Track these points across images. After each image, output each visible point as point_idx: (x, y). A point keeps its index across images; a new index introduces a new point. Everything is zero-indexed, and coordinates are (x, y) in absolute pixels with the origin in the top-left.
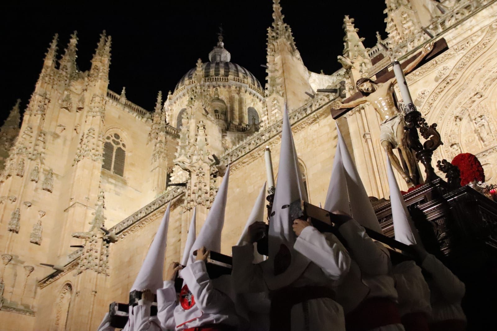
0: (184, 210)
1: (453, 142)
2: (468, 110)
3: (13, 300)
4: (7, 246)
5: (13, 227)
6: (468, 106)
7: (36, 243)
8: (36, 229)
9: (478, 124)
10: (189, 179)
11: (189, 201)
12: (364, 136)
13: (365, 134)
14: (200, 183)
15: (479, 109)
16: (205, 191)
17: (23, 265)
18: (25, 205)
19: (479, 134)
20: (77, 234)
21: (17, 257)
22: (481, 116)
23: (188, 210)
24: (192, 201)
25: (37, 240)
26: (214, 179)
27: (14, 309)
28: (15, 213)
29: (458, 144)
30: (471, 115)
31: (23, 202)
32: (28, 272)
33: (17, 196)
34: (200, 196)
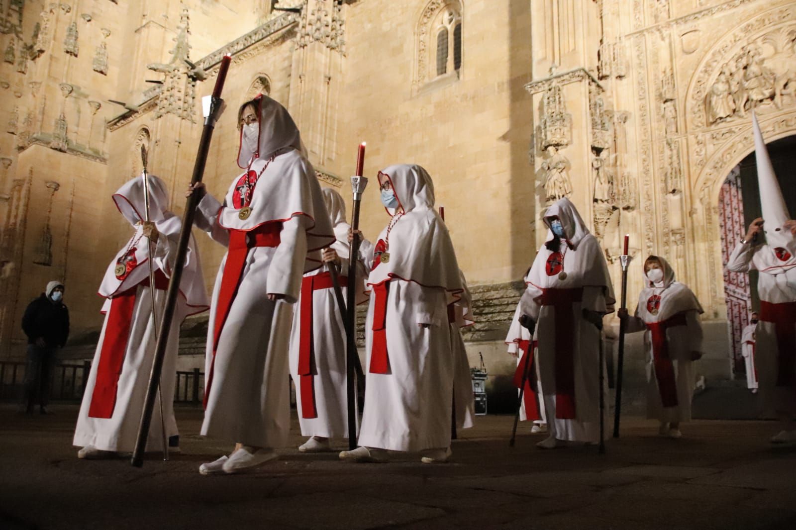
0: (296, 47)
3: (79, 142)
4: (65, 73)
5: (71, 48)
7: (102, 72)
8: (99, 53)
10: (305, 4)
11: (303, 35)
14: (319, 10)
16: (325, 23)
17: (86, 100)
18: (82, 19)
20: (153, 66)
21: (79, 88)
23: (301, 46)
24: (308, 35)
25: (102, 68)
26: (339, 7)
27: (82, 153)
28: (71, 29)
31: (79, 14)
32: (94, 109)
33: (71, 5)
34: (318, 29)
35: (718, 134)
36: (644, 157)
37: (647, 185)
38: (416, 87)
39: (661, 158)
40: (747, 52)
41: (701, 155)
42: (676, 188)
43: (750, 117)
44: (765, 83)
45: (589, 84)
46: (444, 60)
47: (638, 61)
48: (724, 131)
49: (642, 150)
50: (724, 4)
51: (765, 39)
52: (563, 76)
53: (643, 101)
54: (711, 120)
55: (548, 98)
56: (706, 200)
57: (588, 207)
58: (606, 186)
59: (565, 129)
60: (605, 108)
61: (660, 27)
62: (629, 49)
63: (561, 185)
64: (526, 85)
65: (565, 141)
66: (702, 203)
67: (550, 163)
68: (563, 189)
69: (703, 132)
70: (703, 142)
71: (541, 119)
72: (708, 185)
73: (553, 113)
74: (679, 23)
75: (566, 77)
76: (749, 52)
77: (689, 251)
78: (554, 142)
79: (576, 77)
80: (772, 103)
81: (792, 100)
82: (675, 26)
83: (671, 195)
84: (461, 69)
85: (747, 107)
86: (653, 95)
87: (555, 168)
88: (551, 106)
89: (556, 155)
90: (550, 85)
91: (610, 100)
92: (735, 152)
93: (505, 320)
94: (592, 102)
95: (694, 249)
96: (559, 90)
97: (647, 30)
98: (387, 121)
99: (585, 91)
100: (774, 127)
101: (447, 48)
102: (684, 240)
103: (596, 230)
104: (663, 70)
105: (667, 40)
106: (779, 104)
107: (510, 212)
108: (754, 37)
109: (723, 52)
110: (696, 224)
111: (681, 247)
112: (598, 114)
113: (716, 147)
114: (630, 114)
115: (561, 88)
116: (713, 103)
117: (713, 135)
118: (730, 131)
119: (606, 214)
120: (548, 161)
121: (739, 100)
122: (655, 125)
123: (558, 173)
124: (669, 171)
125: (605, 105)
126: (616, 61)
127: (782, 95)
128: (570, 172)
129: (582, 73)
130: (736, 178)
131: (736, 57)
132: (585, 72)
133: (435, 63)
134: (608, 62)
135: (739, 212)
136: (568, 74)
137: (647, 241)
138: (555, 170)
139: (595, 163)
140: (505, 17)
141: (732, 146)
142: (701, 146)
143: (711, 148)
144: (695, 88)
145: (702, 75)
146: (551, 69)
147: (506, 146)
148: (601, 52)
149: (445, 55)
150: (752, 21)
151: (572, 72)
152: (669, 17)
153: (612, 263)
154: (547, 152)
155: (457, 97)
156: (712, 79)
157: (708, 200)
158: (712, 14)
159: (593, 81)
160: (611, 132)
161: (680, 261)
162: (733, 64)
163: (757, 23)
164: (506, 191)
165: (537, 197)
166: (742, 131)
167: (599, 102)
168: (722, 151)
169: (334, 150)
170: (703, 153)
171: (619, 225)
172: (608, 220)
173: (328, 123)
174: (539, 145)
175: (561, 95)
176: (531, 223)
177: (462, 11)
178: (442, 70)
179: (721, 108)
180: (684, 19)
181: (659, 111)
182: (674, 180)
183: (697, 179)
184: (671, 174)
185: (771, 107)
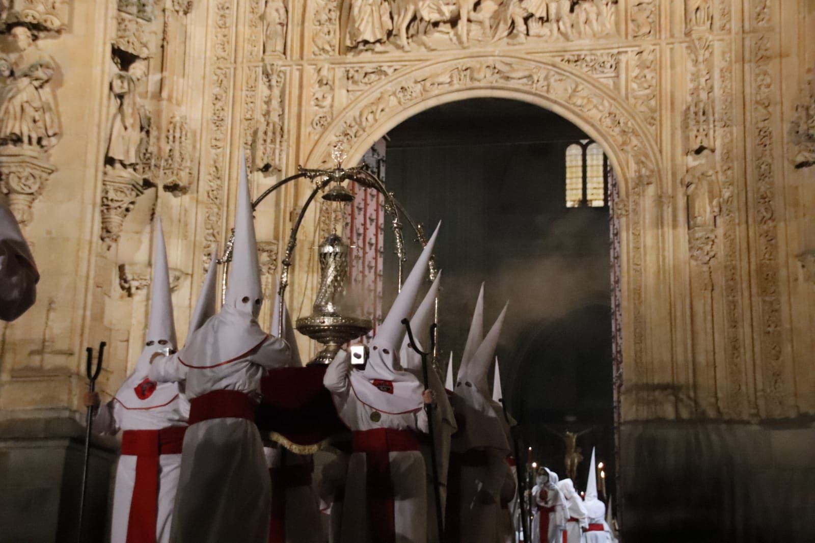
35: (357, 71)
36: (217, 90)
37: (216, 147)
39: (249, 100)
41: (323, 107)
42: (272, 163)
43: (414, 50)
48: (369, 68)
49: (215, 78)
54: (348, 43)
57: (91, 172)
58: (135, 135)
63: (37, 116)
65: (55, 23)
67: (16, 64)
68: (40, 124)
69: (332, 64)
70: (330, 83)
78: (29, 19)
80: (452, 32)
81: (484, 33)
83: (261, 174)
85: (412, 31)
87: (26, 76)
89: (32, 48)
92: (382, 110)
100: (451, 77)
102: (276, 266)
103: (103, 223)
106: (464, 38)
113: (351, 95)
116: (356, 10)
117: (348, 71)
118: (379, 72)
119: (128, 192)
120: (13, 58)
121: (399, 15)
122: (245, 31)
123: (32, 89)
124: (263, 127)
127: (469, 21)
128: (59, 92)
130: (378, 162)
135: (377, 227)
137: (205, 258)
138: (26, 81)
139: (117, 84)
141: (379, 99)
142: (324, 87)
143: (342, 96)
153: (130, 295)
154: (10, 38)
160: (156, 26)
166: (397, 74)
168: (362, 105)
170: (327, 103)
171: (152, 219)
172: (131, 206)
179: (368, 22)
181: (254, 5)
182: (269, 146)
183: (311, 151)
184: (265, 133)
185: (451, 40)
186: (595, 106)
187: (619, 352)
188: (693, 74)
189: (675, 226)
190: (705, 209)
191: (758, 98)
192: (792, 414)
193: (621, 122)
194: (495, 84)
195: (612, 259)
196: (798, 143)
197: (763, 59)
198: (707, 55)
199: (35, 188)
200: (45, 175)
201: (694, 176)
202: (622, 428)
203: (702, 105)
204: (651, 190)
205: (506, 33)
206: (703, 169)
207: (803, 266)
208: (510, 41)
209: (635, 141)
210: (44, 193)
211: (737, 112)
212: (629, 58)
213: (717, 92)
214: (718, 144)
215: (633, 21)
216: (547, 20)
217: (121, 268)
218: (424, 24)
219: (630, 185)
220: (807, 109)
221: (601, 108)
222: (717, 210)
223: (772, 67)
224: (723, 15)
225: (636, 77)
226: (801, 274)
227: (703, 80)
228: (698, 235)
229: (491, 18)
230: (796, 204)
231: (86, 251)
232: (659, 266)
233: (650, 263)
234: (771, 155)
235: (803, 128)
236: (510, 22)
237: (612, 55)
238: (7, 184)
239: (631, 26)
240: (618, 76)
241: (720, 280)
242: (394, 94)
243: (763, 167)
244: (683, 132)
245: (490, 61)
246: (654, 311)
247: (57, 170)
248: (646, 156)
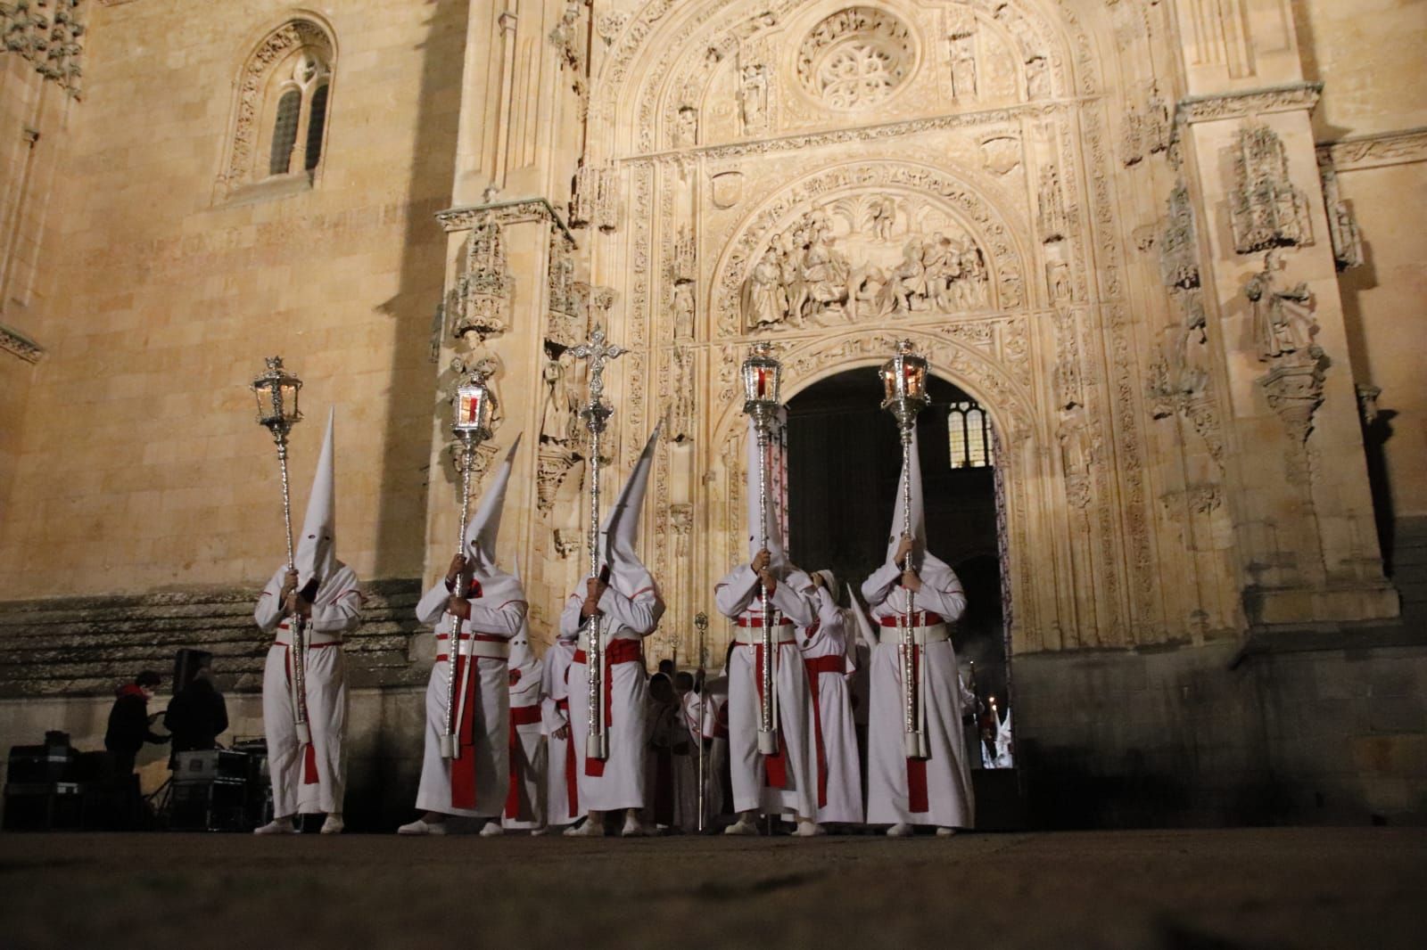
1: (687, 102)
2: (738, 43)
6: (743, 34)
9: (748, 81)
12: (502, 19)
13: (503, 16)
15: (761, 49)
19: (743, 105)
22: (758, 67)
29: (697, 110)
30: (741, 57)
36: (635, 372)
37: (637, 422)
38: (224, 189)
39: (663, 379)
40: (811, 222)
41: (728, 382)
42: (685, 434)
43: (809, 328)
44: (835, 276)
45: (552, 230)
46: (288, 148)
47: (639, 207)
49: (633, 361)
50: (783, 139)
51: (838, 206)
52: (507, 207)
53: (642, 276)
54: (749, 324)
55: (477, 243)
56: (731, 461)
57: (529, 449)
58: (565, 415)
59: (502, 303)
60: (575, 277)
61: (680, 156)
62: (626, 184)
64: (438, 213)
65: (499, 324)
66: (725, 465)
67: (468, 361)
69: (736, 343)
70: (734, 360)
71: (458, 279)
72: (734, 434)
73: (483, 270)
74: (711, 156)
75: (513, 210)
76: (814, 223)
77: (697, 546)
78: (479, 323)
79: (530, 212)
80: (842, 311)
81: (871, 310)
82: (704, 159)
83: (675, 444)
84: (318, 169)
85: (806, 311)
86: (658, 269)
87: (475, 370)
88: (480, 258)
89: (480, 347)
90: (482, 220)
91: (586, 265)
93: (354, 651)
94: (555, 262)
95: (707, 542)
96: (497, 232)
97: (658, 156)
98: (155, 245)
99: (544, 241)
100: (843, 349)
101: (296, 125)
102: (692, 526)
103: (539, 493)
104: (679, 229)
105: (689, 180)
106: (853, 315)
107: (382, 449)
108: (822, 202)
109: (774, 215)
110: (712, 498)
111: (685, 537)
112: (563, 285)
114: (619, 295)
115: (501, 227)
116: (755, 296)
118: (778, 348)
119: (560, 465)
120: (465, 356)
121: (794, 297)
122: (657, 319)
124: (675, 403)
125: (575, 273)
126: (602, 199)
127: (857, 300)
128: (502, 382)
129: (542, 208)
130: (780, 429)
131: (794, 227)
132: (548, 207)
133: (269, 149)
134: (589, 198)
135: (782, 488)
136: (517, 205)
138: (475, 374)
139: (549, 372)
140: (414, 89)
142: (730, 364)
144: (728, 266)
145: (740, 247)
146: (487, 191)
147: (388, 323)
148: (578, 180)
149: (289, 139)
150: (820, 175)
151: (524, 204)
152: (696, 143)
153: (564, 556)
154: (463, 341)
155: (304, 219)
156: (756, 258)
157: (735, 459)
158: (763, 151)
159: (560, 226)
160: (581, 320)
161: (683, 561)
162: (788, 237)
163: (828, 180)
164: (379, 407)
165: (437, 422)
166: (795, 348)
167: (566, 264)
169: (31, 284)
170: (732, 378)
171: (581, 489)
172: (563, 478)
173: (23, 229)
174: (451, 326)
175: (500, 242)
176: (421, 470)
177: (333, 61)
178: (281, 164)
179: (766, 305)
180: (719, 151)
181: (665, 297)
182: (682, 418)
183: (720, 421)
184: (678, 407)
185: (841, 317)
186: (975, 370)
187: (1008, 592)
188: (1059, 339)
189: (1053, 474)
190: (1078, 458)
191: (1118, 359)
192: (1163, 640)
193: (999, 382)
194: (883, 354)
195: (997, 508)
196: (1154, 398)
197: (1118, 325)
198: (1070, 321)
199: (482, 466)
200: (490, 454)
201: (1066, 429)
202: (1014, 660)
203: (1069, 366)
204: (1029, 443)
205: (890, 309)
206: (1074, 423)
207: (1166, 506)
208: (895, 316)
209: (1012, 400)
210: (490, 470)
211: (1099, 371)
212: (1002, 326)
213: (1082, 354)
214: (1086, 399)
215: (1003, 294)
216: (927, 297)
217: (556, 533)
218: (817, 304)
219: (1011, 440)
220: (1160, 367)
221: (980, 371)
222: (1089, 458)
223: (1126, 331)
224: (1081, 288)
225: (1010, 343)
226: (1165, 513)
227: (1068, 344)
228: (1075, 482)
229: (876, 297)
230: (1157, 452)
231: (526, 518)
232: (1040, 513)
233: (1032, 508)
234: (1133, 409)
235: (1157, 385)
236: (893, 299)
237: (987, 325)
238: (461, 462)
239: (1002, 299)
240: (993, 343)
241: (1096, 524)
242: (792, 366)
243: (1126, 419)
244: (1055, 390)
245: (878, 333)
246: (1038, 552)
247: (500, 449)
248: (1024, 413)
